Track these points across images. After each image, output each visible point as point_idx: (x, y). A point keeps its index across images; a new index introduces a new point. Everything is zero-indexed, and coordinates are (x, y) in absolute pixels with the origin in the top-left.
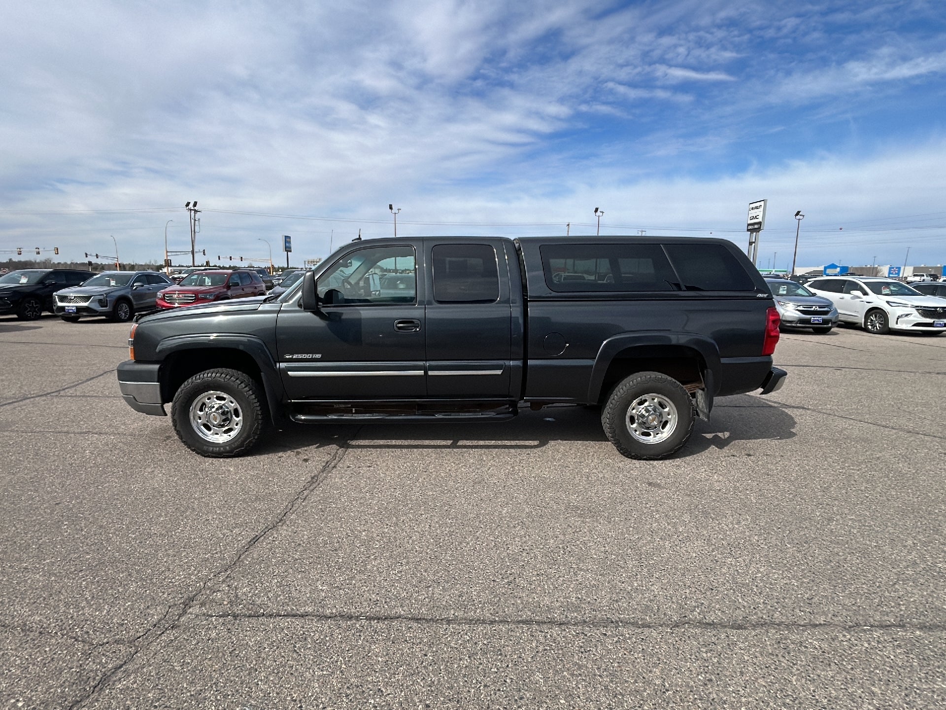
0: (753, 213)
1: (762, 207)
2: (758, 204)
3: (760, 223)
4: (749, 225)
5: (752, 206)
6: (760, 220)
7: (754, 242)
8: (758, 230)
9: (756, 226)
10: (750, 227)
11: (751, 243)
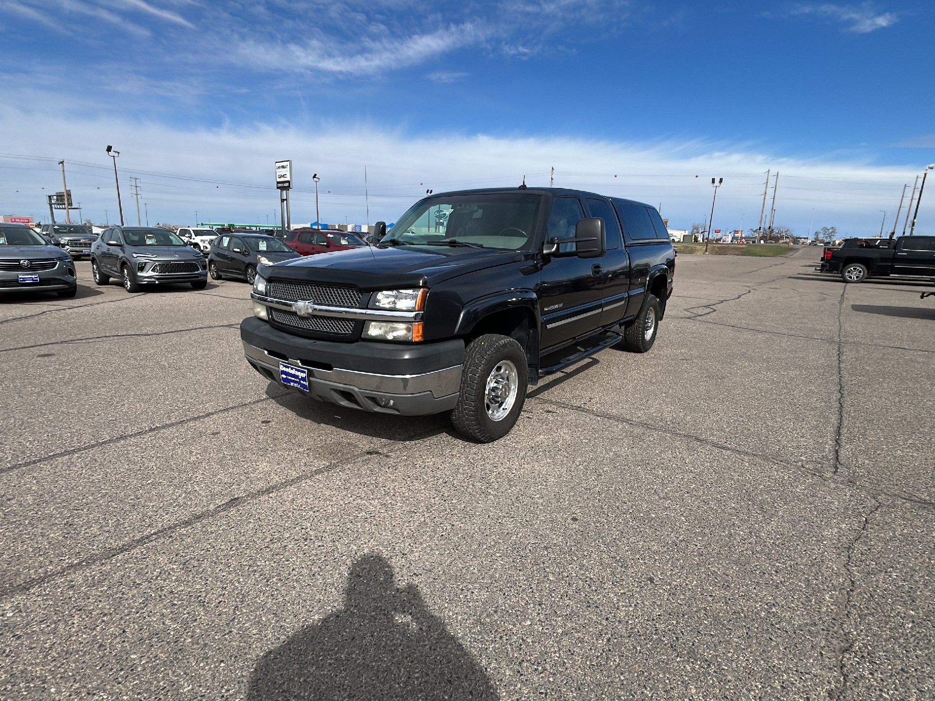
0: (282, 172)
1: (289, 166)
2: (284, 164)
3: (288, 182)
4: (278, 183)
5: (278, 165)
6: (288, 179)
7: (286, 200)
8: (287, 188)
9: (287, 185)
10: (280, 185)
11: (283, 200)
